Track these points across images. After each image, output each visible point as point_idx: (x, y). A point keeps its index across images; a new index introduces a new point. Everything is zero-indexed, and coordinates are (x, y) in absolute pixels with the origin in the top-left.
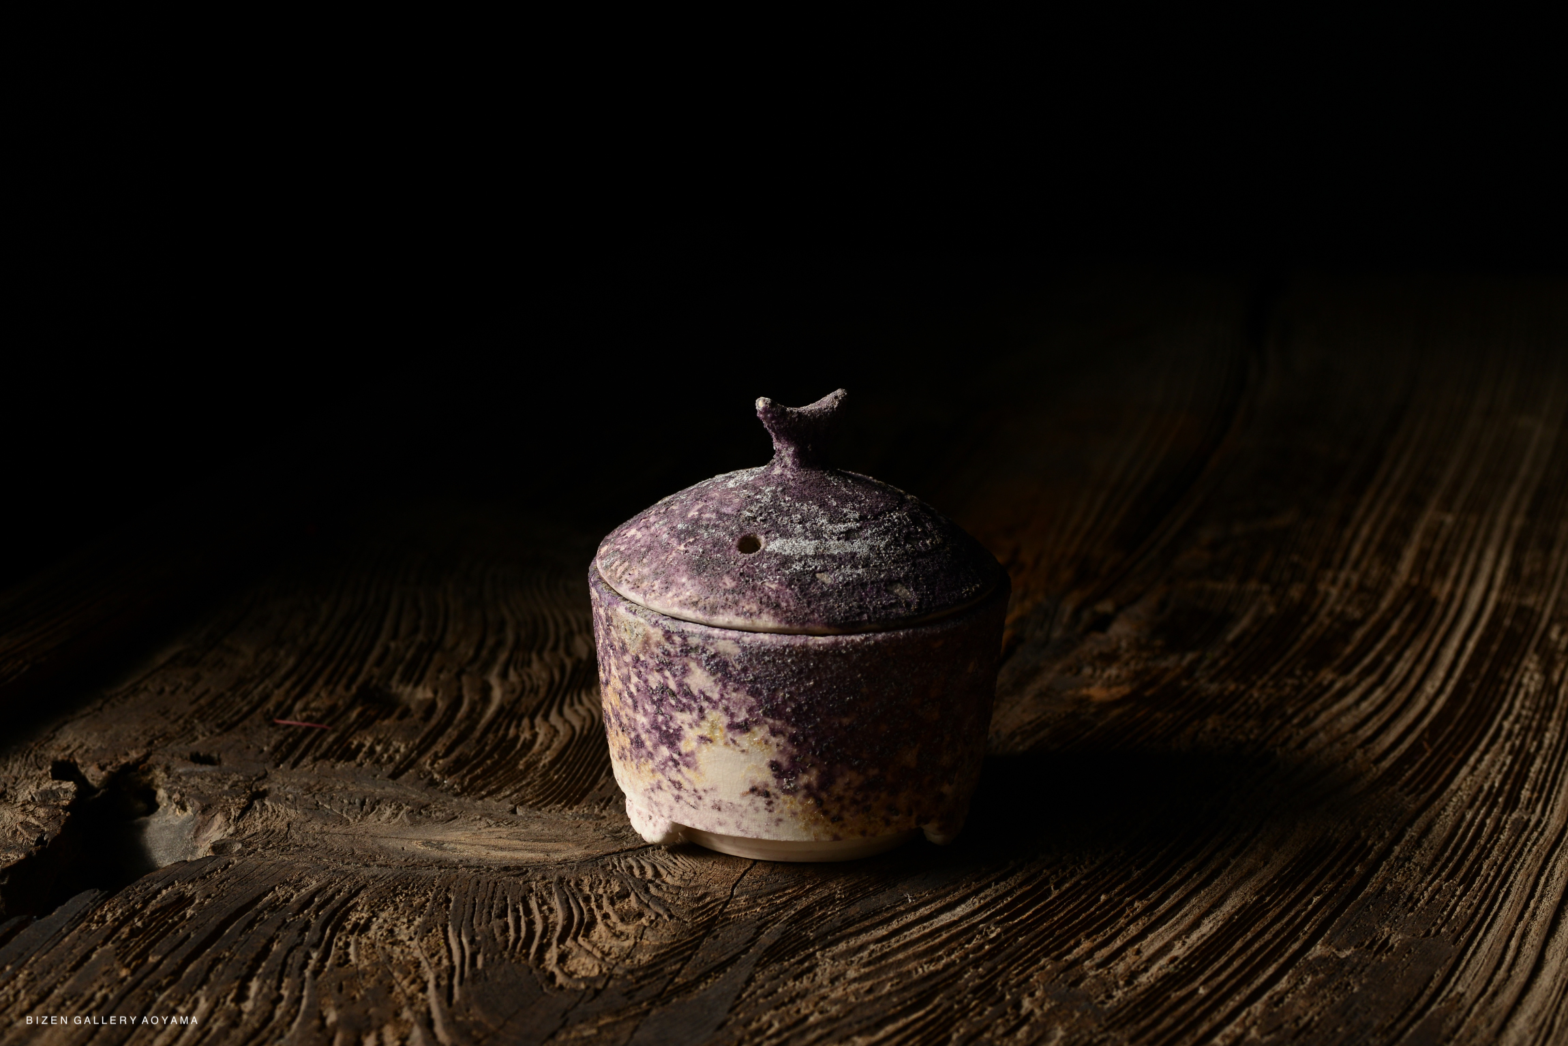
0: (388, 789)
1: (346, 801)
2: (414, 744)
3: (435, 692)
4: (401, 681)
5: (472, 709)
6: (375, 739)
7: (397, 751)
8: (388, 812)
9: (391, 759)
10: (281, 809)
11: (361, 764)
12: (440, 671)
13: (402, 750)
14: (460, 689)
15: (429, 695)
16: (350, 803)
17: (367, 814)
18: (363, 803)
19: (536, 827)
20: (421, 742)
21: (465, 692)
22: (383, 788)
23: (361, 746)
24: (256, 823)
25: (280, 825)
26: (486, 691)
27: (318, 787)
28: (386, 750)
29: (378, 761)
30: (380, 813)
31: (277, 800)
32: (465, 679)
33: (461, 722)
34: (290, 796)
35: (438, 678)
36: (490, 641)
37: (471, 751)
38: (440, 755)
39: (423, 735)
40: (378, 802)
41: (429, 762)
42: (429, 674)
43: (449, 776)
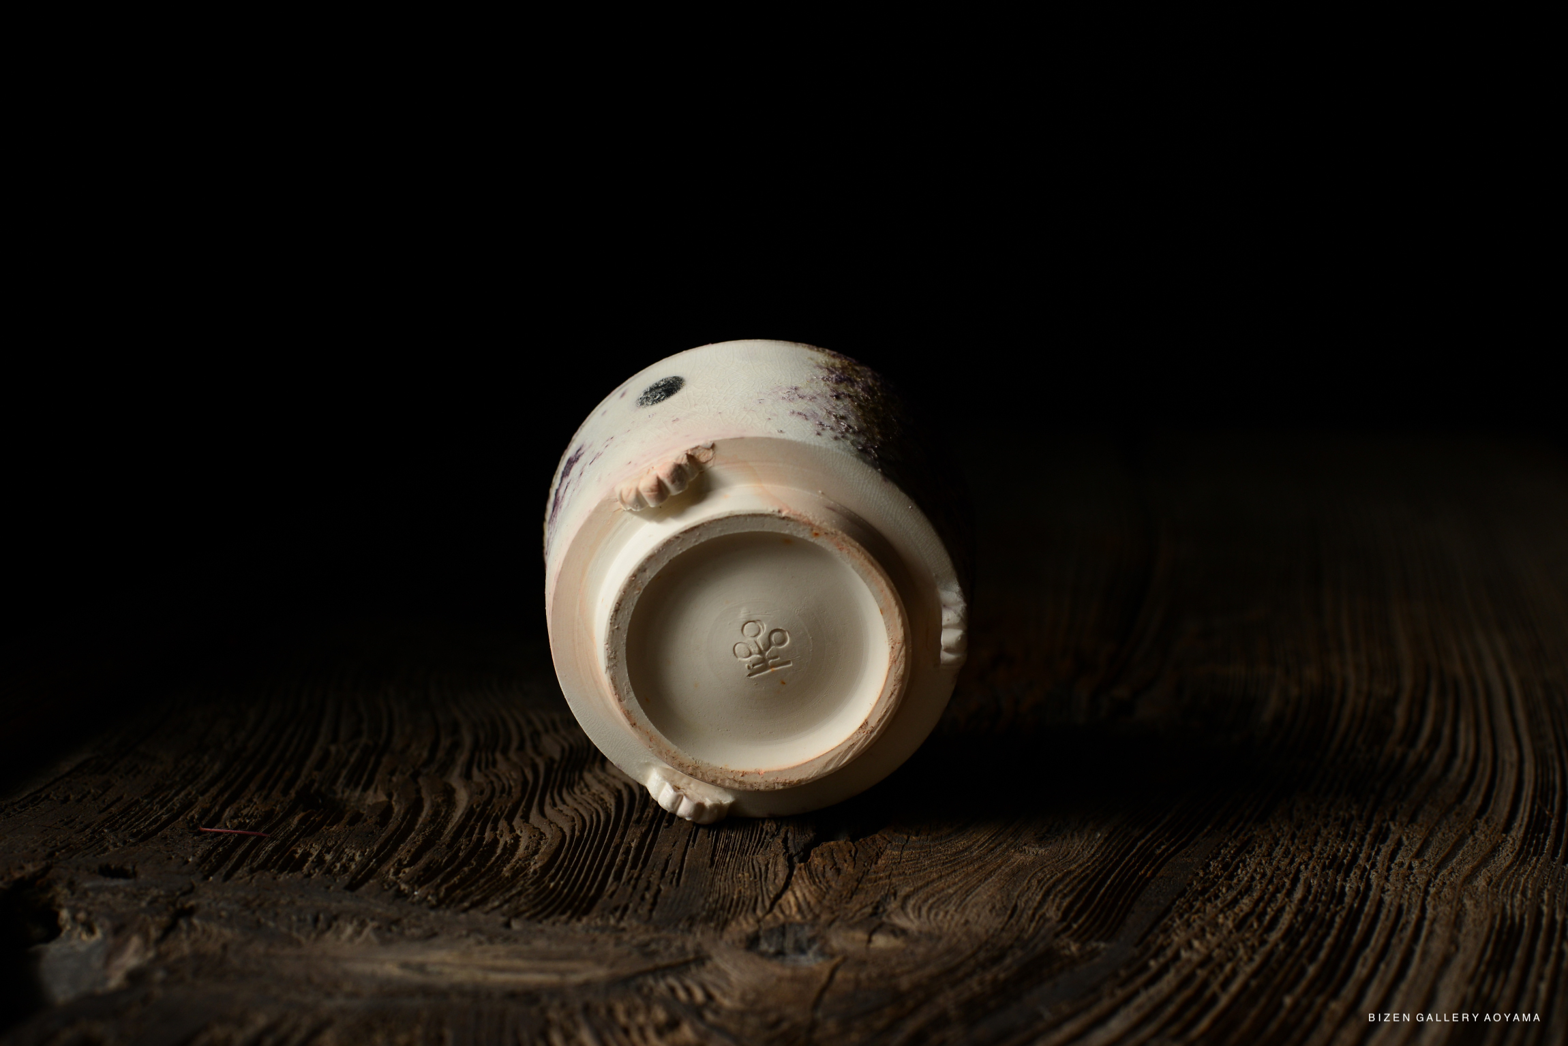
0: (346, 903)
1: (294, 918)
2: (372, 851)
3: (390, 796)
4: (347, 785)
5: (436, 813)
6: (323, 847)
7: (352, 859)
8: (349, 930)
9: (345, 868)
10: (214, 928)
11: (309, 875)
12: (392, 773)
13: (357, 858)
14: (418, 791)
15: (383, 798)
16: (299, 920)
17: (323, 932)
18: (316, 920)
19: (540, 944)
20: (379, 850)
21: (424, 794)
22: (340, 901)
23: (306, 855)
24: (183, 945)
25: (213, 947)
26: (449, 793)
27: (257, 902)
28: (339, 859)
29: (329, 871)
30: (339, 932)
31: (208, 917)
32: (421, 781)
33: (425, 825)
34: (224, 914)
35: (390, 781)
36: (445, 742)
37: (443, 858)
38: (405, 862)
39: (381, 840)
40: (336, 918)
41: (392, 870)
42: (378, 777)
43: (420, 886)
